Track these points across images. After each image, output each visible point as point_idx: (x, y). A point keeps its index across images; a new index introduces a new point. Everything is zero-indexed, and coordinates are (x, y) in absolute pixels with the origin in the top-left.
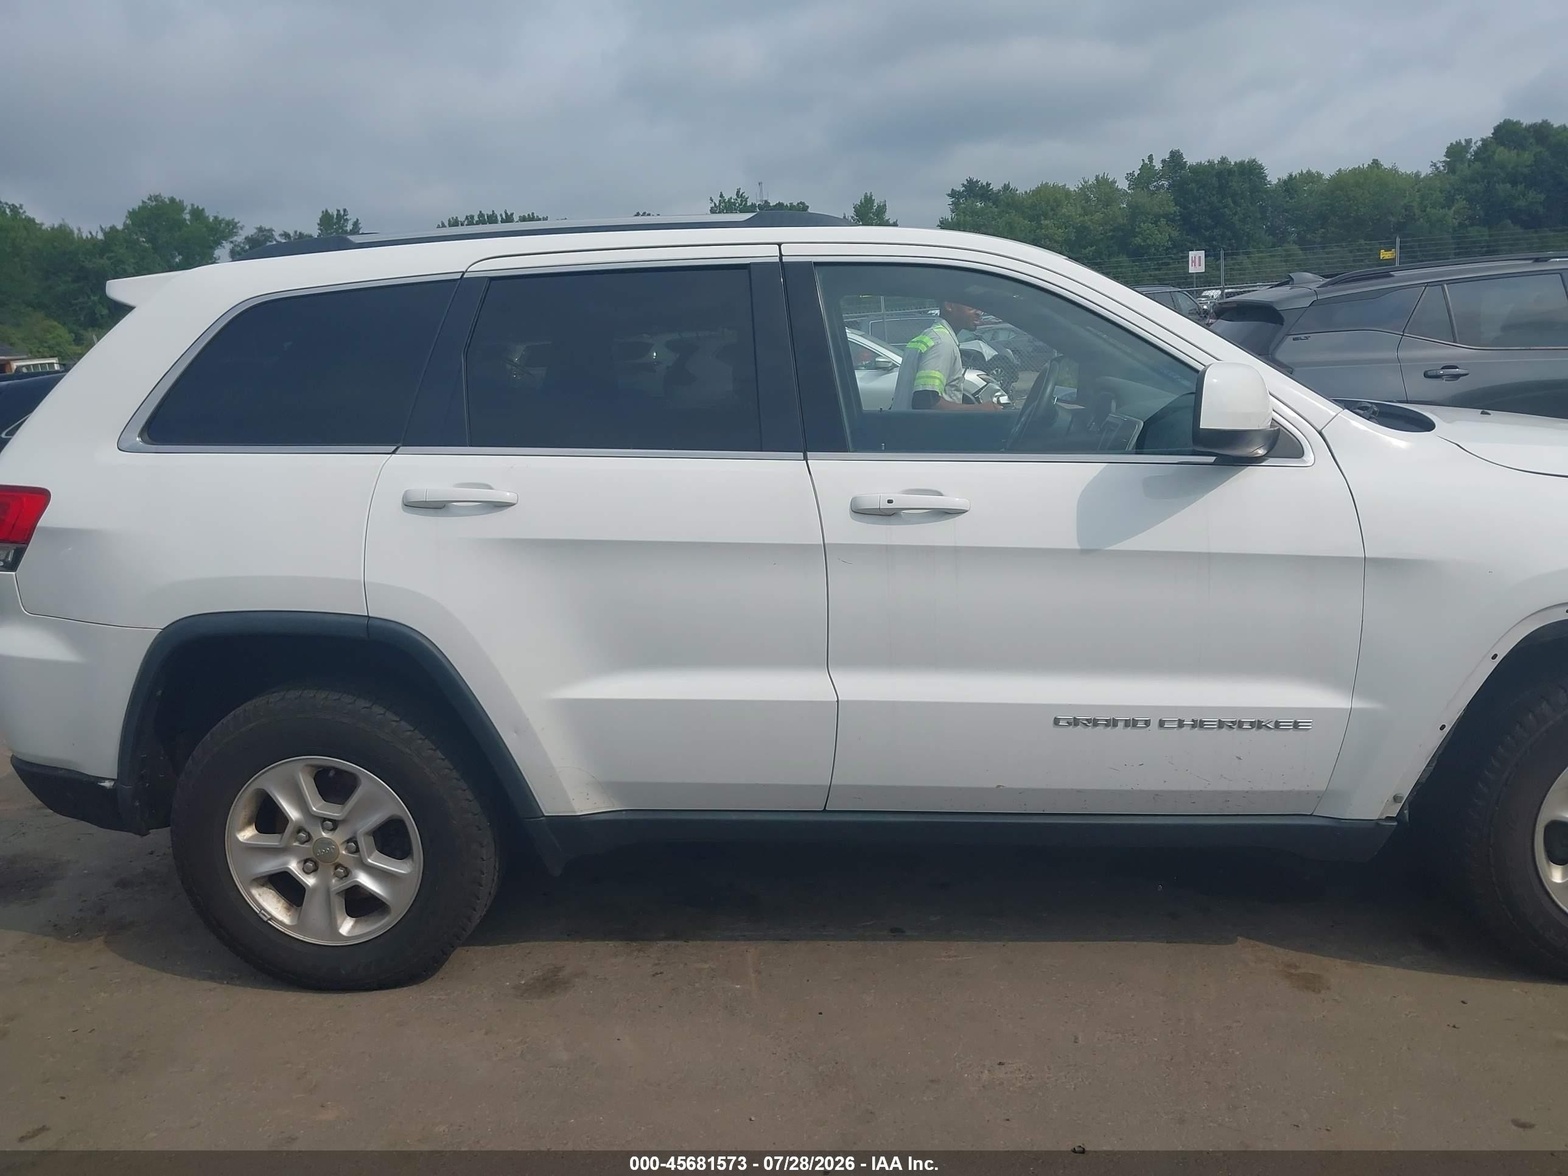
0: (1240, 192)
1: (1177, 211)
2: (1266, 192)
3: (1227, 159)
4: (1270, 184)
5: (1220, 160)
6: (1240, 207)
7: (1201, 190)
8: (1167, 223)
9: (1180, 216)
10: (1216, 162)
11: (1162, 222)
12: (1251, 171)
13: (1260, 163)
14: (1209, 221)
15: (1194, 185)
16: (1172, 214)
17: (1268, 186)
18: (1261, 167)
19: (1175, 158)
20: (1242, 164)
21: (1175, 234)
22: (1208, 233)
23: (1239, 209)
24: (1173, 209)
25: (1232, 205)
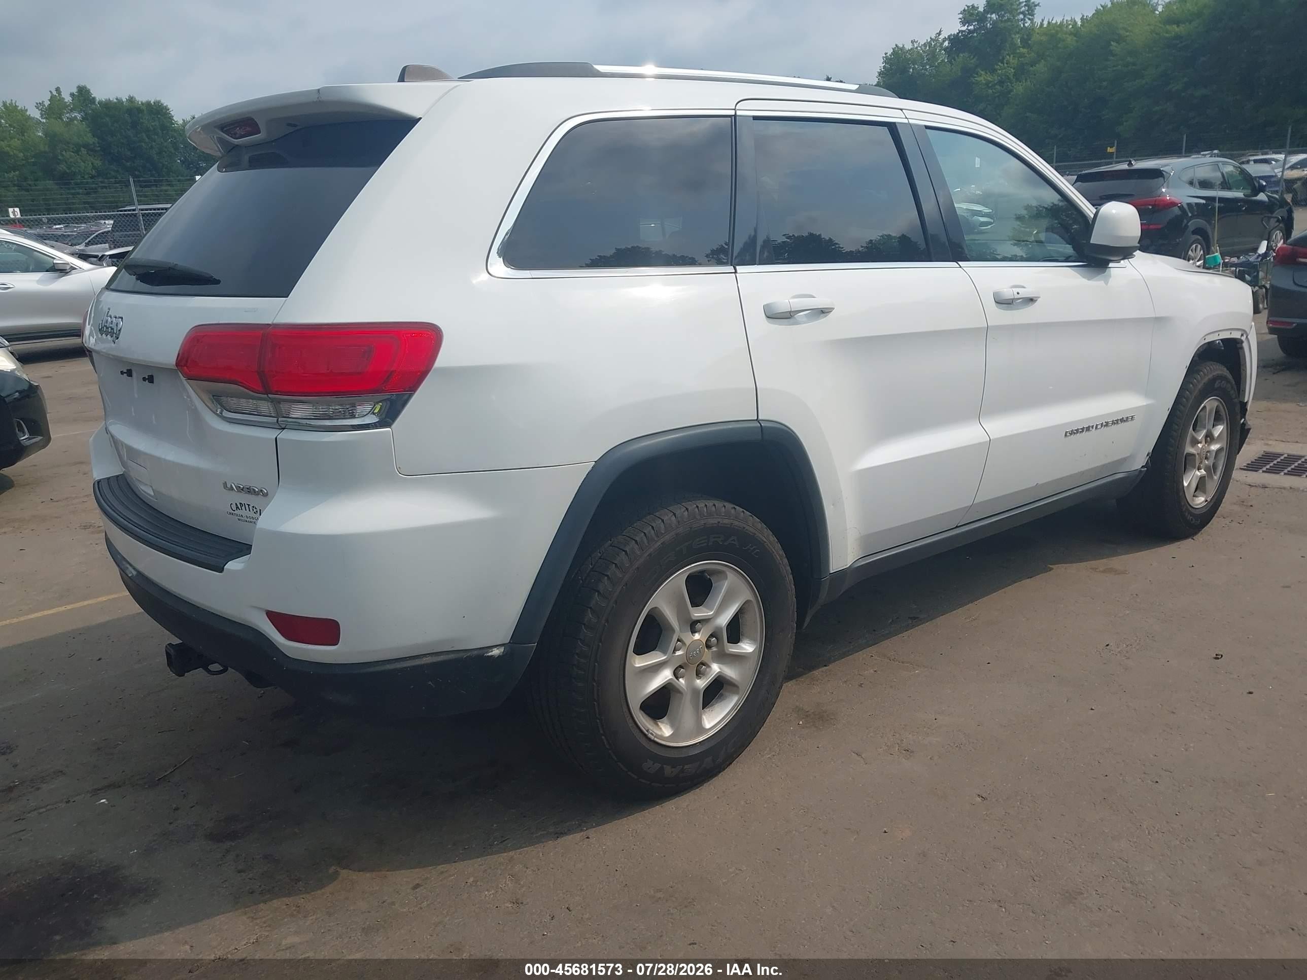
0: (152, 129)
1: (96, 142)
2: (175, 130)
3: (135, 98)
4: (177, 124)
5: (127, 98)
6: (155, 142)
7: (116, 125)
8: (87, 154)
9: (99, 147)
10: (124, 100)
11: (83, 152)
12: (158, 111)
13: (165, 105)
14: (129, 153)
15: (108, 119)
16: (91, 145)
17: (176, 125)
18: (166, 109)
19: (83, 94)
20: (148, 104)
21: (98, 163)
22: (128, 164)
23: (154, 143)
24: (90, 139)
25: (147, 140)
